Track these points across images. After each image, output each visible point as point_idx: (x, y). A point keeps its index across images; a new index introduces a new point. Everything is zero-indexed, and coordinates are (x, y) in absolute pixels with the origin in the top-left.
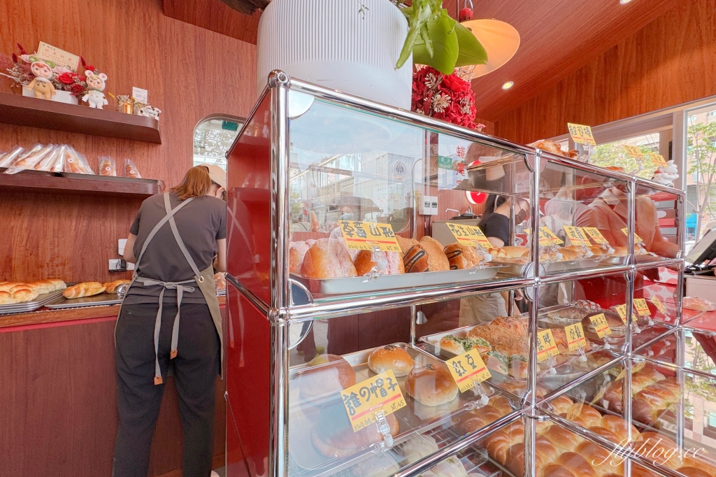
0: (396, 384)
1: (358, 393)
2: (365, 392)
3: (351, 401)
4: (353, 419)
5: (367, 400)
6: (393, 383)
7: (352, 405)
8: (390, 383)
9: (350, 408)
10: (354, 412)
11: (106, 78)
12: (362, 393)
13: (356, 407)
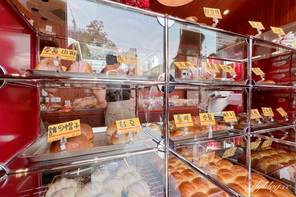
0: (79, 126)
1: (57, 127)
2: (61, 127)
3: (52, 130)
4: (50, 137)
5: (61, 131)
6: (77, 125)
7: (52, 132)
8: (76, 125)
9: (50, 133)
10: (52, 134)
11: (33, 21)
12: (60, 128)
13: (53, 132)
